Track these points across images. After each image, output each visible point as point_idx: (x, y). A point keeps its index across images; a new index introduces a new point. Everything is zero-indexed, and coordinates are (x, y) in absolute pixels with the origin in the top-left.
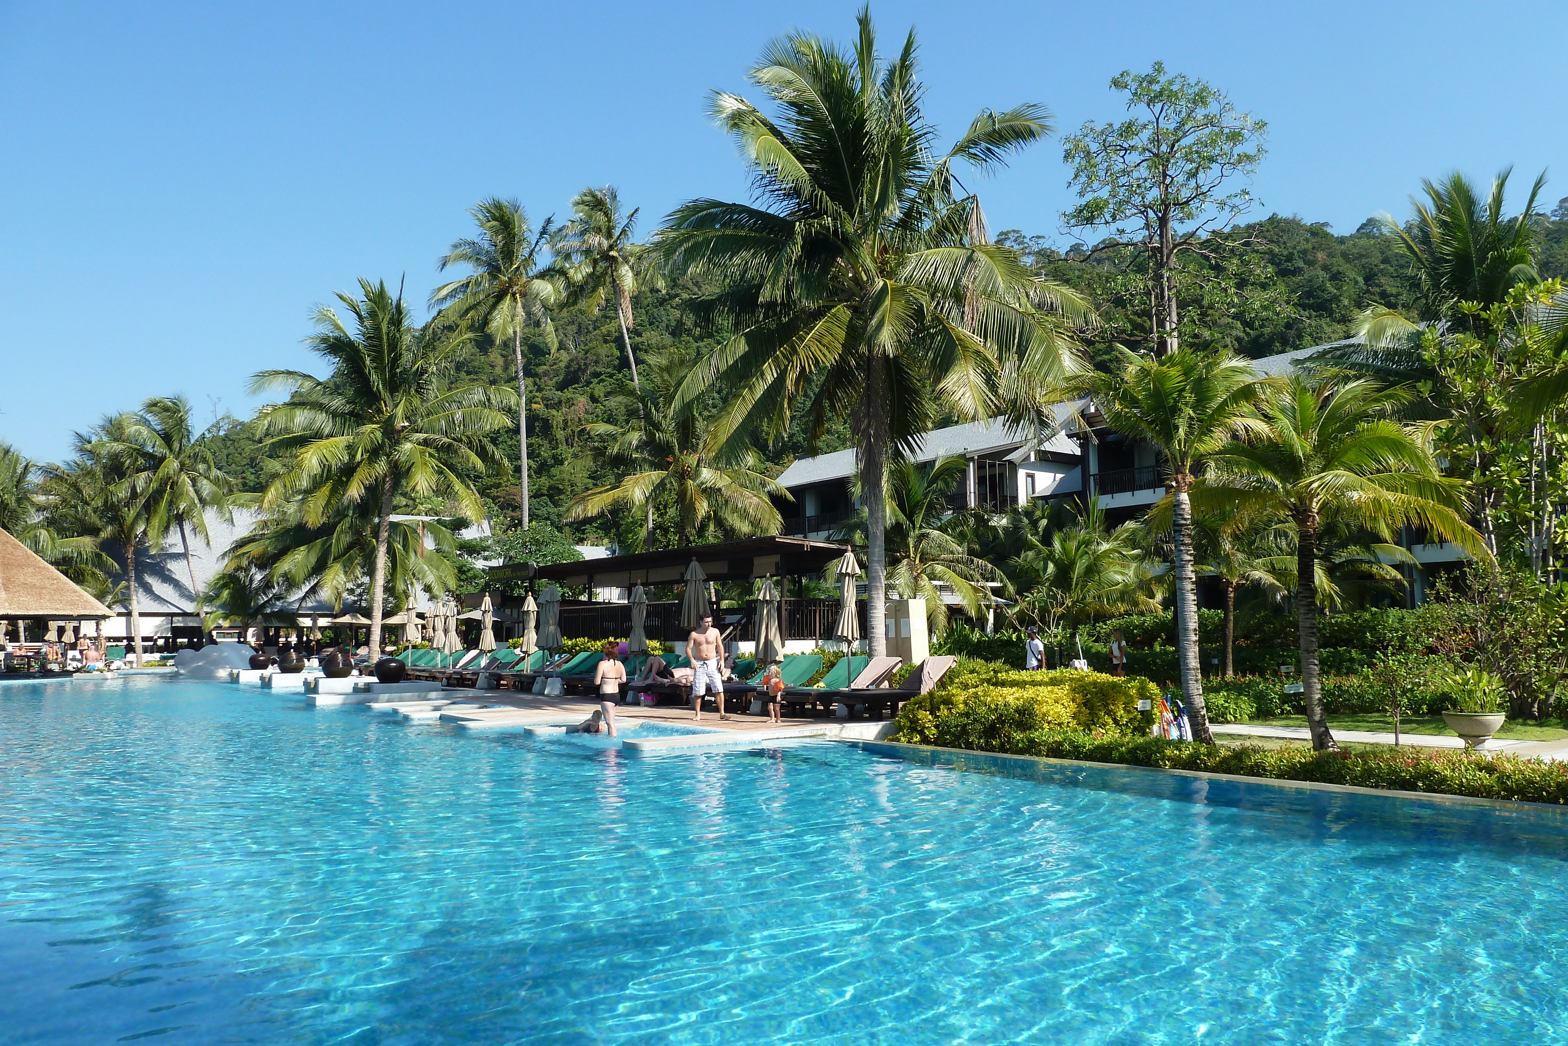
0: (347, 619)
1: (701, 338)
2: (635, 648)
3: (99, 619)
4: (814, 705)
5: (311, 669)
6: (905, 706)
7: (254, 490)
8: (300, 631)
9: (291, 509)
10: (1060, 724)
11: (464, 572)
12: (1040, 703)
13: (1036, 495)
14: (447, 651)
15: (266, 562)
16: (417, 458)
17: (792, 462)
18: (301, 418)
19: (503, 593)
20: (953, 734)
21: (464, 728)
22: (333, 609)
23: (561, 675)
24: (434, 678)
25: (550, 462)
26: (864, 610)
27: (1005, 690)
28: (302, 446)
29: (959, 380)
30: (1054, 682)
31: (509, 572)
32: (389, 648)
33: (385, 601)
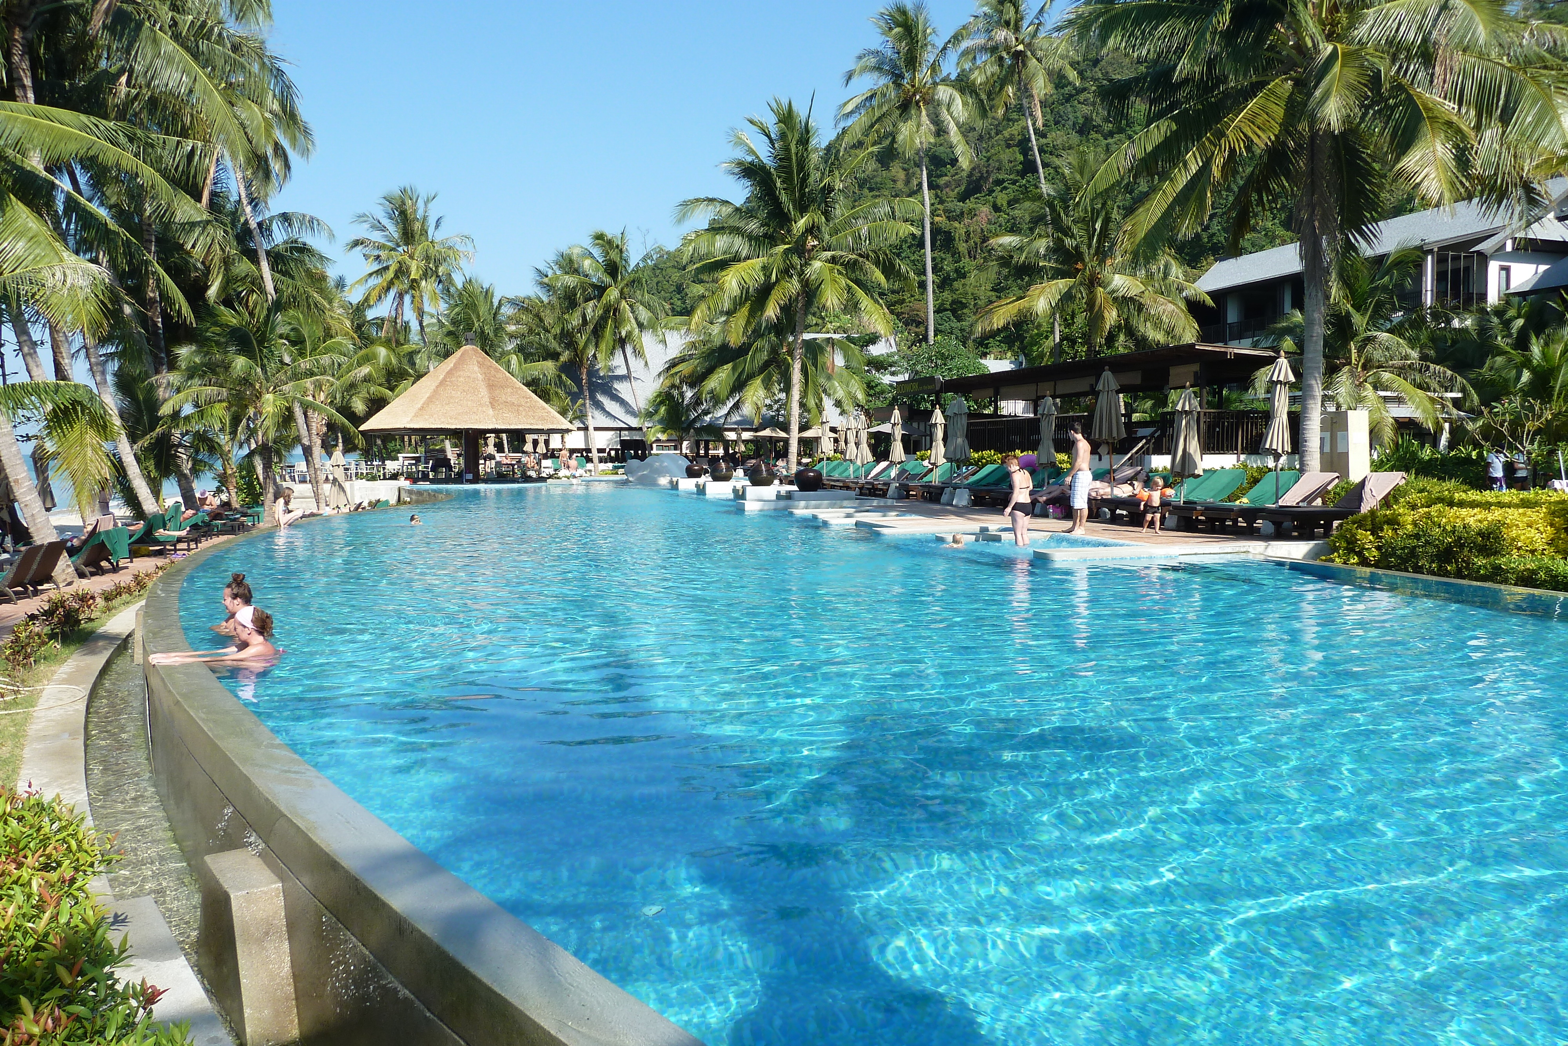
0: (767, 432)
1: (1111, 134)
2: (1044, 460)
3: (564, 432)
4: (1235, 522)
5: (738, 479)
6: (1341, 525)
7: (681, 314)
8: (727, 444)
9: (716, 330)
10: (1532, 552)
11: (871, 388)
12: (1509, 527)
13: (1511, 291)
14: (859, 463)
15: (696, 380)
16: (827, 276)
17: (1211, 264)
18: (721, 242)
19: (910, 407)
20: (1400, 557)
21: (878, 534)
22: (752, 423)
23: (969, 487)
24: (848, 488)
25: (953, 275)
26: (1296, 422)
27: (1464, 512)
28: (722, 269)
29: (1422, 158)
30: (1526, 504)
31: (915, 386)
32: (805, 460)
33: (800, 415)
